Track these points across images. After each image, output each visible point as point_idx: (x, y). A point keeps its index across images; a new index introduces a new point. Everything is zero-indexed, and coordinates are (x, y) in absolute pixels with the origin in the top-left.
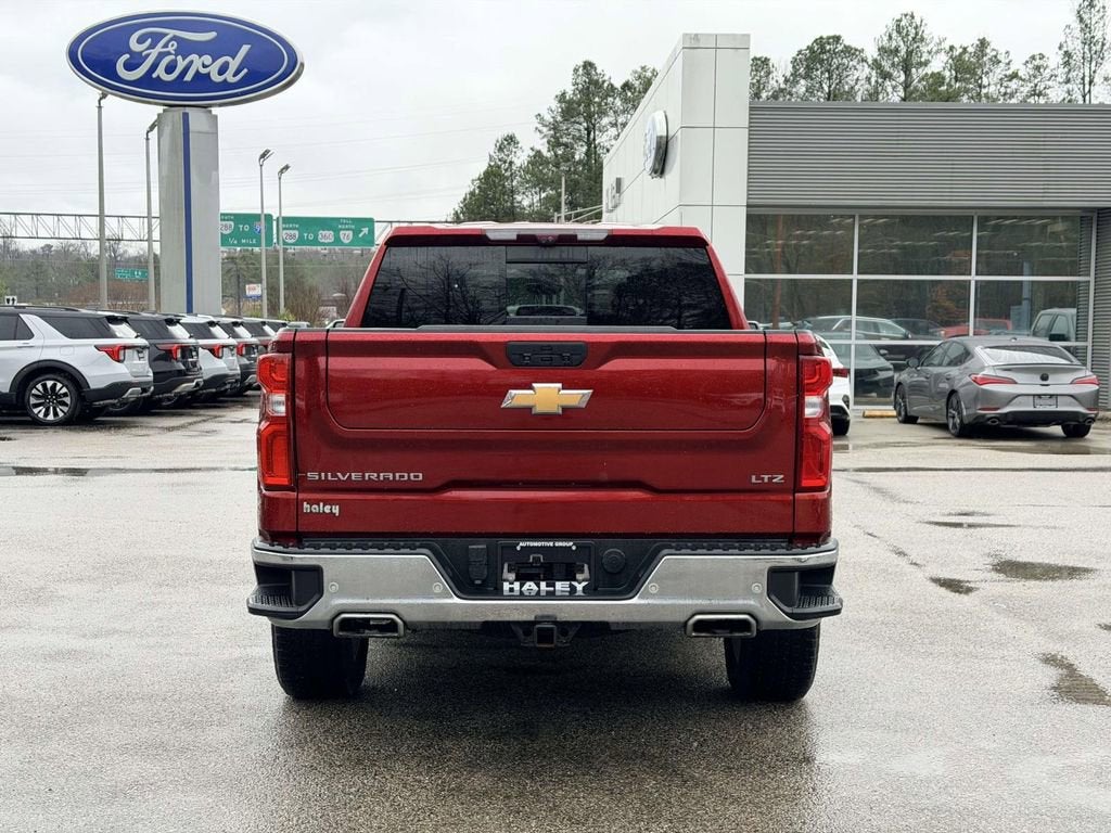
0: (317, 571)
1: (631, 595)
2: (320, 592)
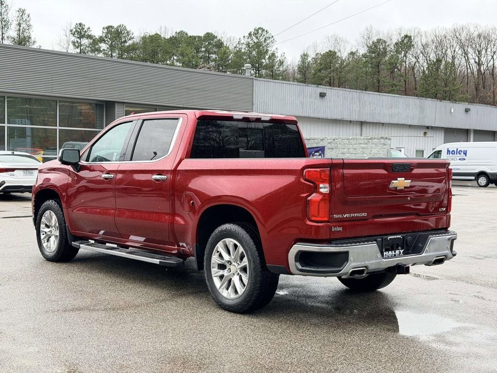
0: (347, 253)
1: (422, 253)
2: (347, 261)
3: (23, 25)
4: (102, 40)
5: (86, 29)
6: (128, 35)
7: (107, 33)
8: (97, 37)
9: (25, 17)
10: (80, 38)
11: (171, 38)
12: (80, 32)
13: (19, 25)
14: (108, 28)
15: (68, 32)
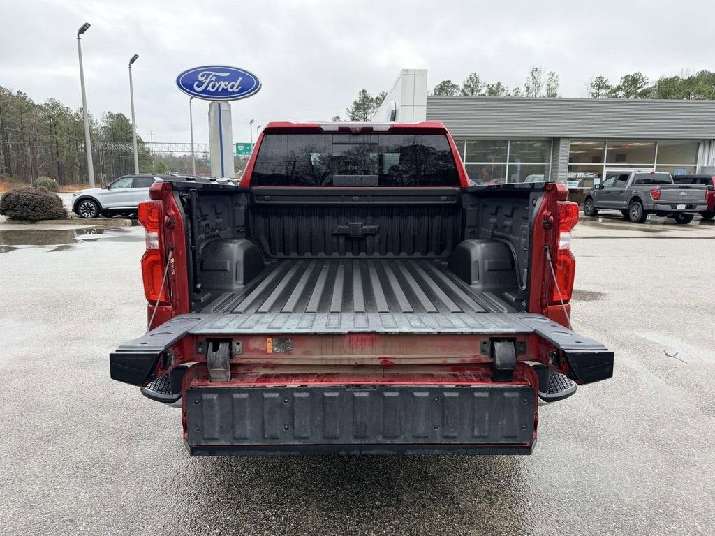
3: (553, 85)
4: (619, 88)
5: (604, 81)
6: (643, 81)
7: (624, 82)
8: (616, 87)
9: (554, 78)
10: (598, 89)
11: (689, 79)
12: (600, 84)
13: (549, 85)
14: (626, 77)
15: (590, 85)
